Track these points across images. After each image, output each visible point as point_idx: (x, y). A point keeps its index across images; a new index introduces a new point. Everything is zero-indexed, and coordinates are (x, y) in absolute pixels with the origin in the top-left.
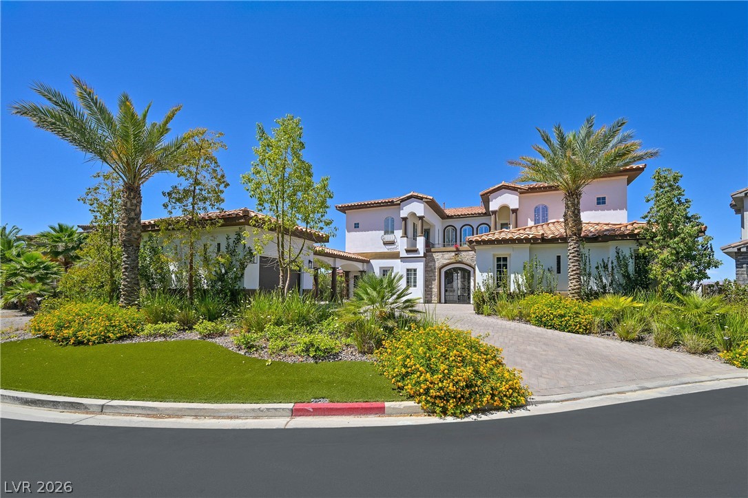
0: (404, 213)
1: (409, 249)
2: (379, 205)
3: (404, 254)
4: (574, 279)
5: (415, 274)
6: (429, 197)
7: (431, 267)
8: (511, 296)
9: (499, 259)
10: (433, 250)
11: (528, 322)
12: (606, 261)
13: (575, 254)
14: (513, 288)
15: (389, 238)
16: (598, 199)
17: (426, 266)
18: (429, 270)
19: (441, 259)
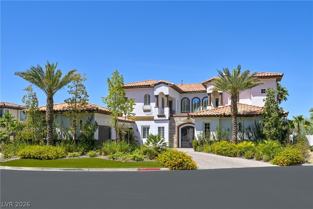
0: (157, 92)
1: (160, 115)
2: (141, 87)
3: (156, 118)
4: (234, 134)
5: (163, 130)
6: (171, 83)
7: (173, 126)
8: (211, 143)
9: (206, 124)
10: (174, 115)
11: (214, 153)
12: (250, 126)
13: (235, 124)
14: (211, 138)
15: (147, 107)
16: (262, 90)
17: (170, 125)
18: (172, 128)
19: (179, 121)
